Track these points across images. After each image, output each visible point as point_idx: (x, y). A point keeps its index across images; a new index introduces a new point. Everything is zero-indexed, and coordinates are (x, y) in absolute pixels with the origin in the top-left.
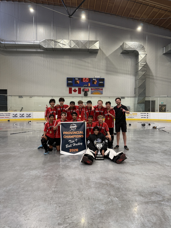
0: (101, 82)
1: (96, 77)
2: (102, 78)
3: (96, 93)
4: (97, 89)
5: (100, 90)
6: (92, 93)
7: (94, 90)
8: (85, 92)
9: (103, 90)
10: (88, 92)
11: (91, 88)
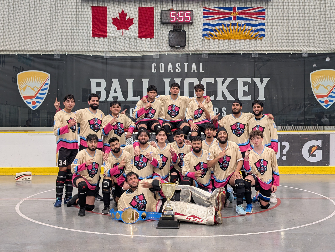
3: (229, 30)
4: (235, 11)
5: (250, 17)
6: (209, 34)
7: (218, 18)
8: (174, 27)
9: (265, 17)
10: (191, 28)
11: (204, 8)
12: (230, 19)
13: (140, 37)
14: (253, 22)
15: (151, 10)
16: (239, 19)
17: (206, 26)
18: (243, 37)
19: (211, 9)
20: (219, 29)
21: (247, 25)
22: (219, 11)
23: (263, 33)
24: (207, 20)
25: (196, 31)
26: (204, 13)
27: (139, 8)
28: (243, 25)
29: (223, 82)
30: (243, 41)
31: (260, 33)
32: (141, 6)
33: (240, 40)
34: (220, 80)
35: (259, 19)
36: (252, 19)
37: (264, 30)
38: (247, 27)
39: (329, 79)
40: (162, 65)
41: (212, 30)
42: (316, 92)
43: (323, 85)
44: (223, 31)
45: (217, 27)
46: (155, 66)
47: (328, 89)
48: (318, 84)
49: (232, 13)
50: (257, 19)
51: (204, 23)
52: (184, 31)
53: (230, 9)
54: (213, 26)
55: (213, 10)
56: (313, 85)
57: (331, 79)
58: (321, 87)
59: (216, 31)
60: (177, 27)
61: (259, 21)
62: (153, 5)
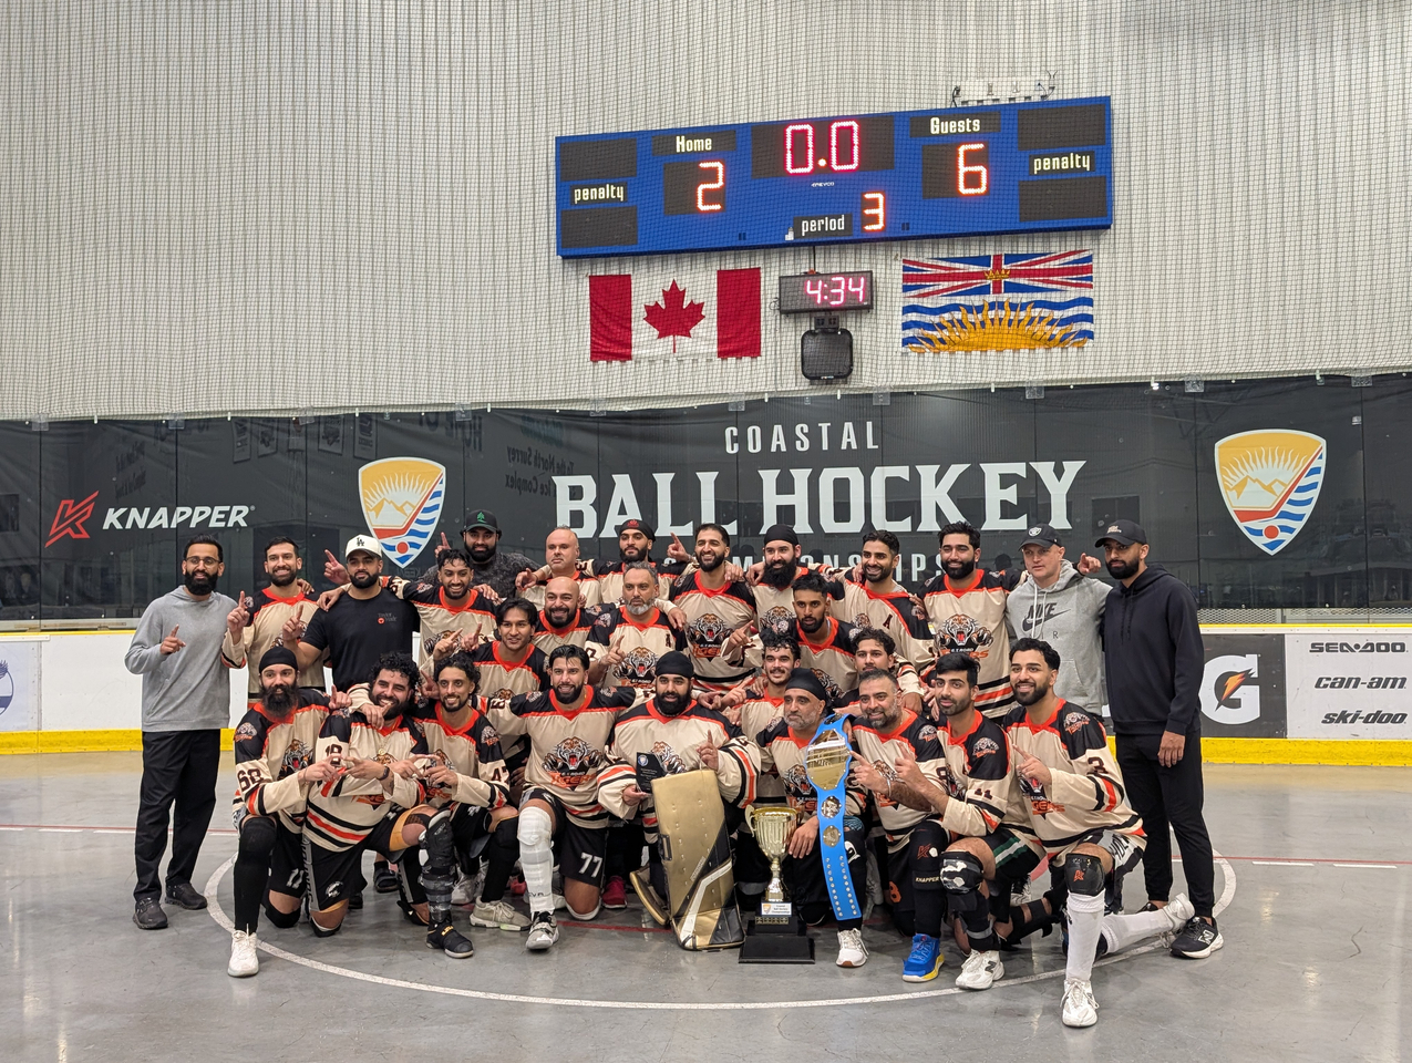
0: (1065, 163)
1: (974, 93)
2: (1067, 91)
3: (983, 324)
4: (997, 266)
5: (1043, 281)
6: (922, 338)
7: (947, 290)
8: (819, 322)
9: (1091, 279)
10: (868, 321)
11: (905, 261)
12: (983, 290)
13: (723, 354)
14: (1055, 298)
15: (753, 276)
16: (1011, 288)
17: (914, 314)
18: (1023, 342)
19: (928, 266)
20: (951, 322)
21: (1038, 304)
22: (950, 269)
23: (1086, 326)
24: (914, 297)
25: (884, 331)
26: (906, 278)
27: (720, 273)
28: (1023, 307)
29: (939, 477)
30: (1024, 352)
31: (1076, 327)
32: (723, 268)
33: (1016, 350)
34: (927, 472)
35: (1072, 285)
36: (1050, 286)
37: (1089, 318)
38: (1036, 312)
39: (1277, 461)
40: (754, 431)
41: (931, 327)
42: (1234, 502)
43: (1257, 480)
44: (963, 326)
45: (947, 316)
46: (735, 434)
47: (1274, 493)
48: (1242, 477)
49: (988, 272)
50: (1064, 287)
51: (906, 304)
52: (846, 332)
53: (983, 260)
54: (935, 314)
55: (932, 266)
56: (1224, 480)
57: (1286, 461)
58: (1251, 486)
59: (942, 327)
60: (826, 322)
61: (1072, 294)
62: (759, 263)
